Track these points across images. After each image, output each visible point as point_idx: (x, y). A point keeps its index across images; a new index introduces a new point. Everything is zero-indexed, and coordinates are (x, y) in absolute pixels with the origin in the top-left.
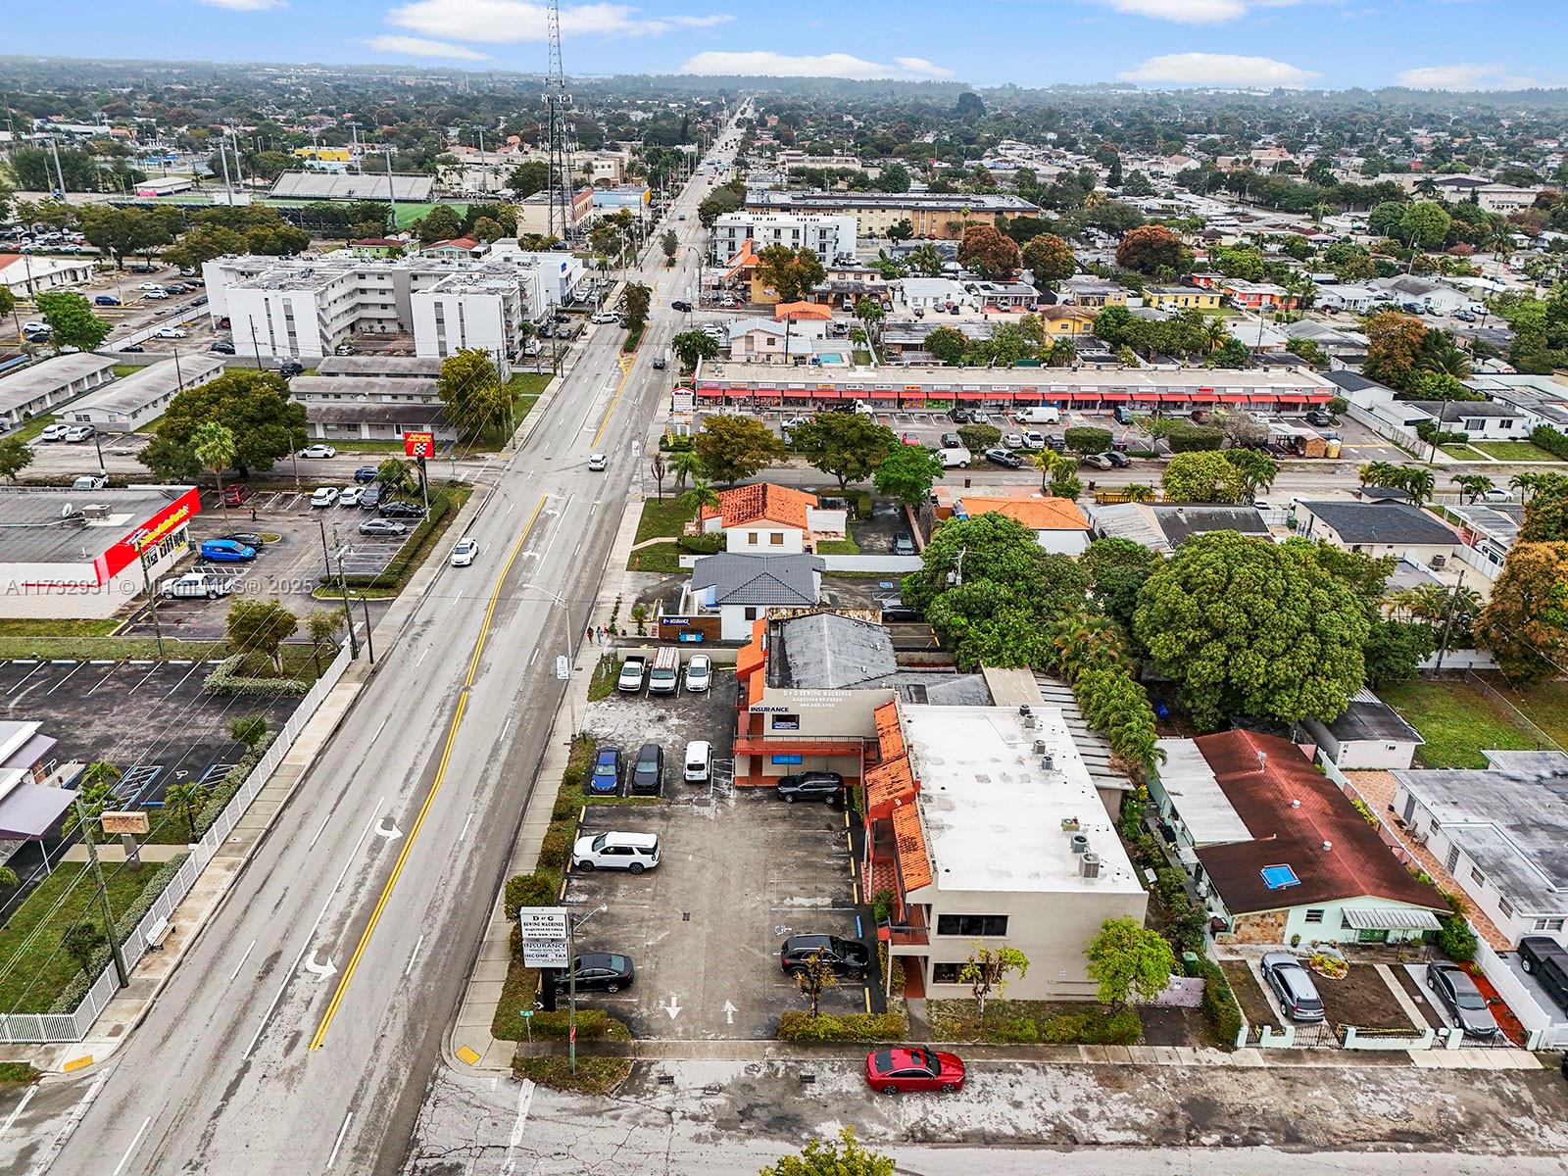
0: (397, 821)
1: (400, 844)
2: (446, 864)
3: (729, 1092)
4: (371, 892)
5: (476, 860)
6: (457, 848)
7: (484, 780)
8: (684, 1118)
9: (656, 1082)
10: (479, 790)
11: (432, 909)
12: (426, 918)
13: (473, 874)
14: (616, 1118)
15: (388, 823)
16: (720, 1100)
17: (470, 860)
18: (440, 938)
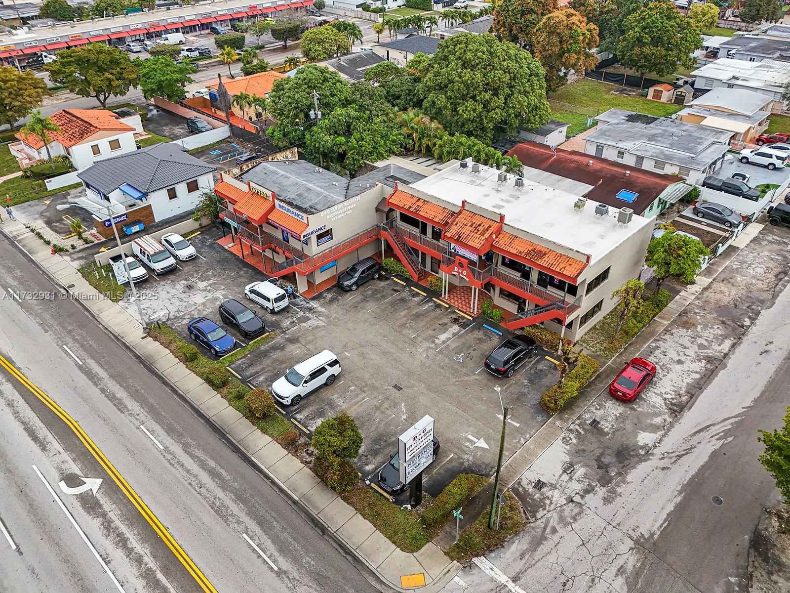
0: (79, 473)
1: (111, 486)
2: (180, 473)
3: (577, 463)
4: (143, 540)
5: (198, 453)
6: (169, 457)
7: (112, 397)
8: (582, 497)
9: (537, 491)
10: (120, 406)
11: (220, 512)
12: (226, 521)
13: (212, 463)
14: (554, 531)
15: (72, 480)
16: (580, 471)
17: (193, 456)
18: (260, 524)
